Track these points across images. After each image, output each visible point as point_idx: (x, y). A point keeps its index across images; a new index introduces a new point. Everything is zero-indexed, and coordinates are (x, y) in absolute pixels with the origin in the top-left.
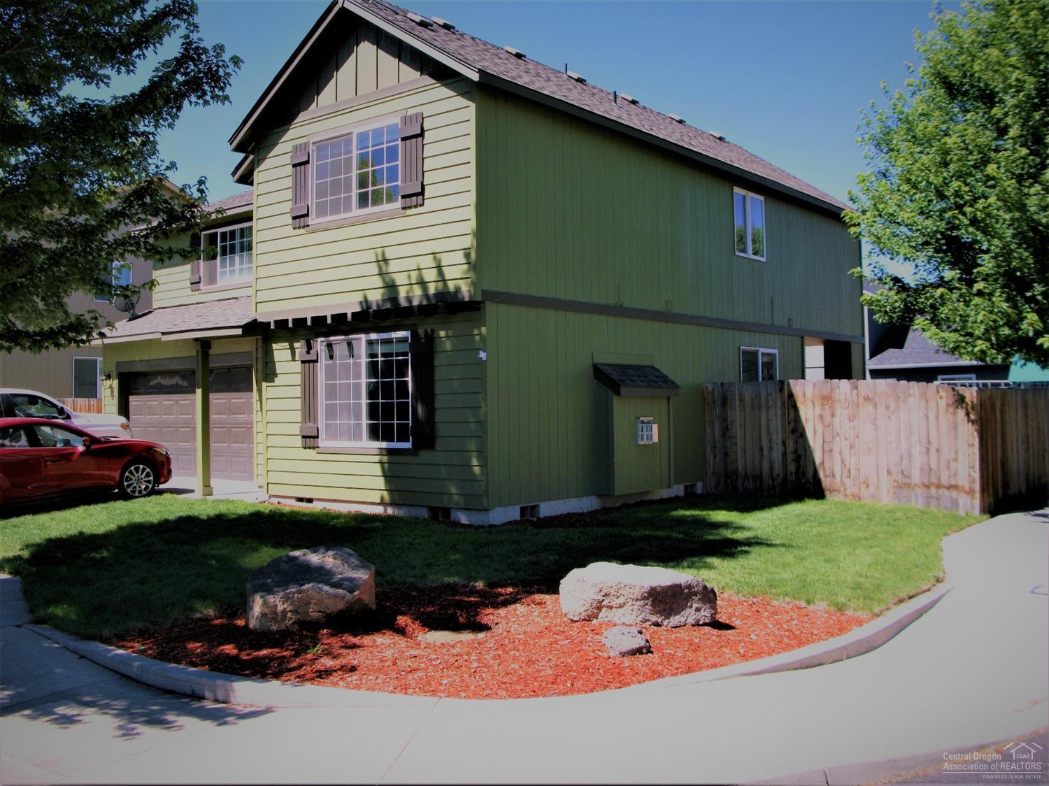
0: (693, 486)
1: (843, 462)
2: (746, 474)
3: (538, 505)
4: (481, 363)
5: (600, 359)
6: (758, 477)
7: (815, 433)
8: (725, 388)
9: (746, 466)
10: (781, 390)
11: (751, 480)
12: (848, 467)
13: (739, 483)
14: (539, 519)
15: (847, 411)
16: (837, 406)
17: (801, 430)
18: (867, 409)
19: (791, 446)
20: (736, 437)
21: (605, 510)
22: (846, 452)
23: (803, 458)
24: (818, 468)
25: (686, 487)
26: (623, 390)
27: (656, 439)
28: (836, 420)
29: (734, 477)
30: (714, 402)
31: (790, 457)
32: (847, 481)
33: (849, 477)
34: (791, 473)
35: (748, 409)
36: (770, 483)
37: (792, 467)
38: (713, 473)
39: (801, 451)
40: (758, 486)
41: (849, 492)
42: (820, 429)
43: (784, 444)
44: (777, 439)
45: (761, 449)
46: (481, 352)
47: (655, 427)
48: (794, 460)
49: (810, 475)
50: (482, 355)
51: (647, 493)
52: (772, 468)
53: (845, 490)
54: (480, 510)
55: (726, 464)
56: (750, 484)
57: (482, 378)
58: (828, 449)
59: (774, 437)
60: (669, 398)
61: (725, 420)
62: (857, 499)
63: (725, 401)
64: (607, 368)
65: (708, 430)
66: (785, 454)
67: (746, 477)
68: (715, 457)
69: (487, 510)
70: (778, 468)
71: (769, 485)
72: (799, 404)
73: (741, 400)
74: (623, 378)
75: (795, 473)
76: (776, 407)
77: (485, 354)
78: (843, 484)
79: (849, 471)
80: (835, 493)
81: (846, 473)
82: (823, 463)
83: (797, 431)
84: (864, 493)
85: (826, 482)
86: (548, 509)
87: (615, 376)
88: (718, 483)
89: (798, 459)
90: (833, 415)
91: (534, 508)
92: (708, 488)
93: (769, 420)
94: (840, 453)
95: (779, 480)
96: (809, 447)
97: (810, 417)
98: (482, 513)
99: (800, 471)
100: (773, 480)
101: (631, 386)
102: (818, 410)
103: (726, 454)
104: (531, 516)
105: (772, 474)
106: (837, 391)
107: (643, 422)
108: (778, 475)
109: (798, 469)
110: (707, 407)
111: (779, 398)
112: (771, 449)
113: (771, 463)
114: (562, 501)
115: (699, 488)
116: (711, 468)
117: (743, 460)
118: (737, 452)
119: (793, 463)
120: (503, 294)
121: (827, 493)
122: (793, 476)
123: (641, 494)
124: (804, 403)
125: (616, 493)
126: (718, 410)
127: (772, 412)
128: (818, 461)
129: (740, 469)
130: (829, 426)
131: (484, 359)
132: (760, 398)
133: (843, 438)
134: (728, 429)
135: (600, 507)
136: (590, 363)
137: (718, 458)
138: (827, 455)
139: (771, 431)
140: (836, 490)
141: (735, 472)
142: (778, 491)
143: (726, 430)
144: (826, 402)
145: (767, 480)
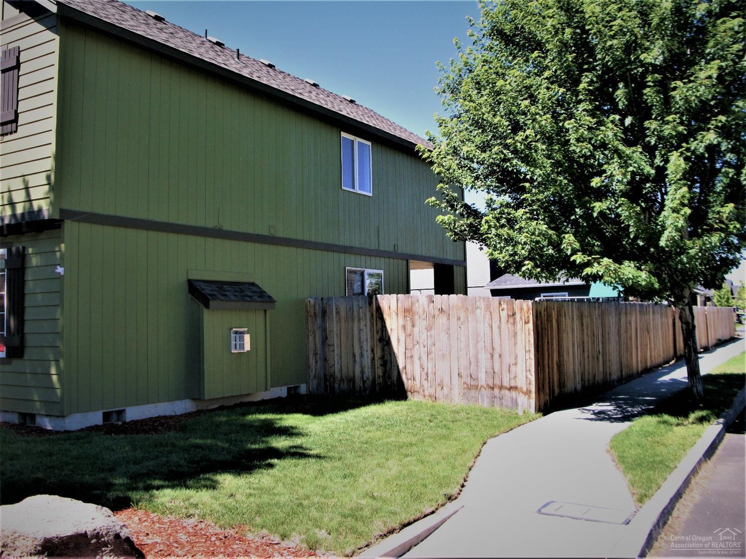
0: (296, 388)
1: (422, 366)
2: (341, 376)
3: (124, 410)
4: (60, 277)
5: (194, 276)
6: (352, 380)
7: (399, 340)
8: (325, 302)
9: (341, 370)
10: (370, 303)
11: (346, 382)
12: (426, 371)
13: (336, 386)
14: (125, 423)
15: (425, 322)
16: (417, 317)
17: (387, 339)
18: (442, 320)
19: (378, 353)
20: (333, 345)
21: (198, 413)
22: (424, 357)
23: (389, 364)
24: (401, 372)
25: (289, 389)
26: (212, 303)
27: (247, 347)
28: (416, 330)
29: (332, 380)
30: (315, 314)
31: (378, 362)
32: (425, 383)
33: (427, 379)
34: (379, 377)
35: (343, 320)
36: (362, 385)
37: (379, 371)
38: (315, 376)
39: (387, 357)
40: (351, 387)
41: (427, 393)
42: (402, 338)
43: (372, 351)
44: (367, 347)
45: (354, 355)
46: (58, 267)
47: (247, 338)
48: (381, 365)
49: (395, 378)
50: (60, 270)
51: (248, 395)
52: (362, 372)
53: (423, 391)
54: (58, 417)
55: (325, 369)
56: (345, 386)
57: (60, 292)
58: (409, 355)
59: (365, 347)
60: (265, 311)
61: (324, 330)
62: (433, 399)
63: (324, 313)
64: (203, 286)
65: (311, 338)
66: (373, 359)
67: (342, 380)
68: (316, 362)
69: (63, 417)
70: (368, 372)
71: (360, 387)
72: (385, 316)
73: (338, 313)
74: (214, 293)
75: (382, 377)
76: (366, 319)
77: (63, 269)
78: (422, 386)
79: (427, 374)
80: (415, 394)
81: (424, 376)
82: (405, 368)
83: (385, 340)
84: (439, 394)
85: (408, 384)
86: (133, 413)
87: (207, 290)
88: (319, 385)
89: (384, 364)
90: (413, 326)
91: (120, 413)
92: (310, 388)
93: (360, 330)
94: (420, 358)
95: (369, 383)
96: (394, 353)
97: (394, 327)
98: (60, 419)
99: (387, 374)
100: (364, 382)
101: (221, 300)
102: (401, 321)
103: (325, 360)
104: (118, 420)
105: (363, 377)
106: (417, 304)
107: (236, 333)
108: (368, 378)
109: (384, 373)
110: (309, 319)
111: (368, 310)
112: (362, 355)
113: (362, 367)
114: (152, 405)
115: (303, 389)
116: (314, 371)
117: (339, 365)
118: (334, 358)
119: (381, 368)
121: (409, 394)
122: (381, 378)
123: (241, 396)
124: (390, 314)
125: (207, 397)
126: (319, 321)
127: (363, 323)
128: (401, 366)
129: (337, 373)
130: (410, 335)
131: (62, 273)
132: (353, 312)
133: (422, 346)
134: (327, 338)
135: (195, 410)
136: (186, 279)
137: (319, 363)
138: (408, 361)
139: (362, 340)
140: (416, 391)
141: (332, 376)
142: (368, 392)
143: (325, 339)
144: (407, 314)
145: (359, 383)
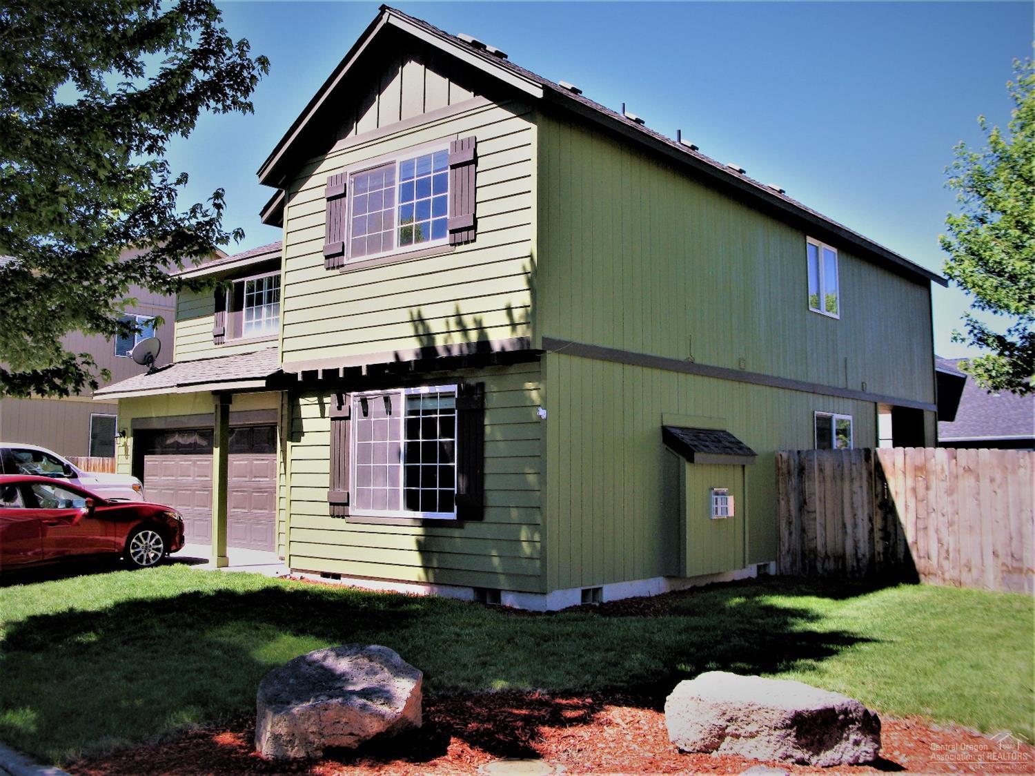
0: (765, 566)
1: (940, 541)
2: (826, 553)
3: (601, 588)
4: (540, 422)
5: (670, 421)
6: (841, 557)
7: (906, 507)
8: (802, 456)
9: (825, 543)
10: (868, 458)
11: (832, 559)
12: (945, 547)
13: (819, 565)
14: (602, 604)
15: (945, 483)
16: (933, 478)
17: (890, 504)
18: (968, 482)
19: (878, 523)
20: (815, 512)
21: (674, 594)
22: (944, 532)
23: (893, 536)
24: (910, 548)
25: (759, 567)
26: (697, 456)
27: (731, 513)
28: (932, 494)
29: (812, 556)
30: (789, 472)
31: (878, 535)
32: (945, 564)
33: (947, 558)
34: (879, 554)
35: (828, 480)
36: (855, 564)
37: (879, 547)
38: (788, 552)
39: (891, 529)
40: (840, 567)
41: (947, 576)
42: (912, 503)
43: (871, 520)
44: (863, 515)
45: (844, 526)
46: (540, 409)
47: (731, 499)
48: (881, 538)
49: (901, 556)
50: (542, 413)
51: (719, 574)
52: (856, 548)
53: (943, 574)
54: (536, 593)
55: (803, 543)
56: (831, 565)
57: (540, 440)
58: (922, 527)
59: (859, 513)
60: (743, 467)
61: (802, 492)
62: (957, 584)
63: (801, 470)
64: (678, 431)
65: (783, 503)
66: (871, 531)
67: (827, 557)
68: (790, 534)
69: (544, 594)
70: (864, 548)
71: (853, 567)
72: (888, 475)
73: (821, 470)
74: (696, 443)
75: (883, 554)
76: (861, 478)
77: (545, 411)
78: (940, 566)
79: (947, 551)
80: (931, 577)
81: (943, 554)
82: (916, 543)
83: (887, 506)
84: (965, 577)
85: (920, 564)
86: (612, 592)
87: (687, 439)
88: (793, 564)
89: (886, 536)
90: (927, 488)
91: (597, 591)
92: (782, 568)
93: (853, 493)
94: (937, 531)
95: (865, 561)
96: (900, 523)
97: (901, 489)
98: (539, 596)
99: (890, 551)
100: (858, 560)
101: (705, 452)
102: (910, 482)
103: (803, 530)
104: (594, 600)
105: (857, 553)
106: (933, 460)
107: (717, 494)
108: (864, 555)
109: (886, 548)
110: (781, 477)
111: (864, 468)
112: (855, 526)
113: (855, 541)
114: (627, 583)
115: (772, 569)
116: (787, 545)
117: (824, 535)
118: (815, 529)
119: (881, 542)
120: (566, 343)
121: (922, 577)
122: (882, 556)
123: (712, 575)
124: (894, 474)
125: (689, 574)
126: (794, 480)
127: (856, 484)
128: (910, 540)
129: (819, 548)
130: (923, 500)
131: (544, 417)
132: (843, 468)
133: (940, 514)
134: (805, 503)
135: (669, 591)
136: (660, 425)
137: (794, 535)
138: (921, 534)
139: (855, 506)
140: (932, 574)
141: (814, 551)
142: (863, 573)
143: (803, 505)
144: (919, 473)
145: (851, 562)
